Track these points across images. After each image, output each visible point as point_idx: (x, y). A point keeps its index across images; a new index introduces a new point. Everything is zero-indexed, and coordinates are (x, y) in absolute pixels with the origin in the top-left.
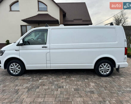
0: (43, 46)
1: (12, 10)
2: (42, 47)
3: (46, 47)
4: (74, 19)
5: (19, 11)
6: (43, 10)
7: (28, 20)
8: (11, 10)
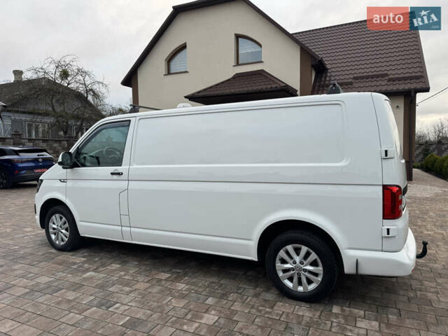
0: (112, 169)
1: (172, 72)
2: (112, 174)
3: (119, 174)
4: (354, 78)
5: (187, 72)
6: (250, 61)
7: (200, 94)
8: (169, 73)
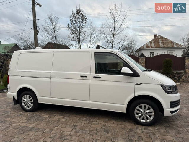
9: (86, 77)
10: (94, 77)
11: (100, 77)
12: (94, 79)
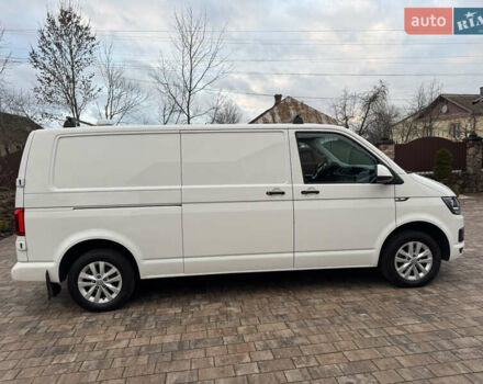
9: (283, 193)
10: (303, 193)
11: (317, 192)
12: (304, 197)
